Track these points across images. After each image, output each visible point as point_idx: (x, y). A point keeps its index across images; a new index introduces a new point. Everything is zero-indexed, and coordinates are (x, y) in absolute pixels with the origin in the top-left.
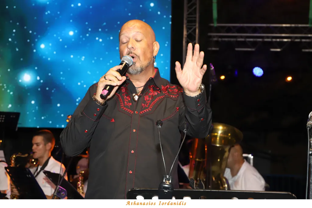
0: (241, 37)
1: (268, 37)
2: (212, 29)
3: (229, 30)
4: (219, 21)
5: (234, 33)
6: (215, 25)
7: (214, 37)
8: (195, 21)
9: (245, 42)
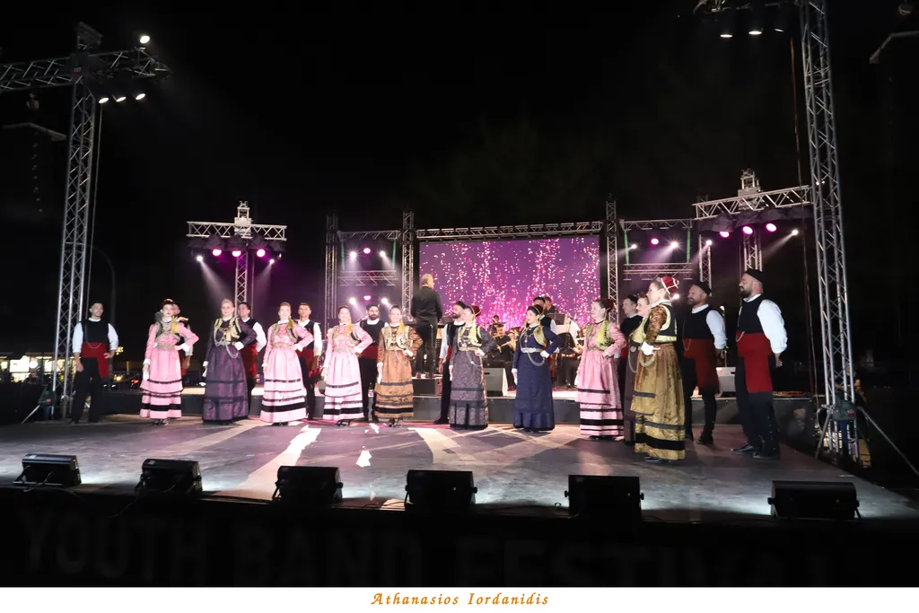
0: (644, 272)
2: (625, 268)
3: (637, 268)
4: (630, 262)
5: (640, 270)
6: (628, 264)
7: (628, 272)
8: (615, 263)
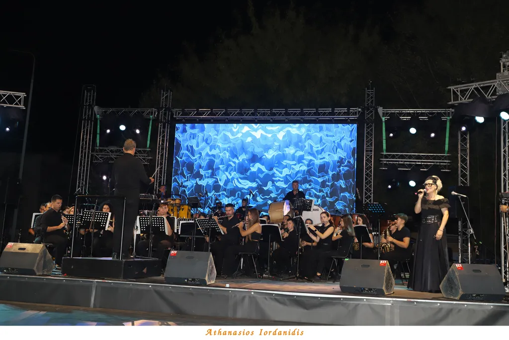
0: (401, 161)
1: (419, 162)
4: (387, 151)
5: (396, 159)
6: (385, 153)
7: (384, 161)
8: (371, 151)
9: (404, 164)
